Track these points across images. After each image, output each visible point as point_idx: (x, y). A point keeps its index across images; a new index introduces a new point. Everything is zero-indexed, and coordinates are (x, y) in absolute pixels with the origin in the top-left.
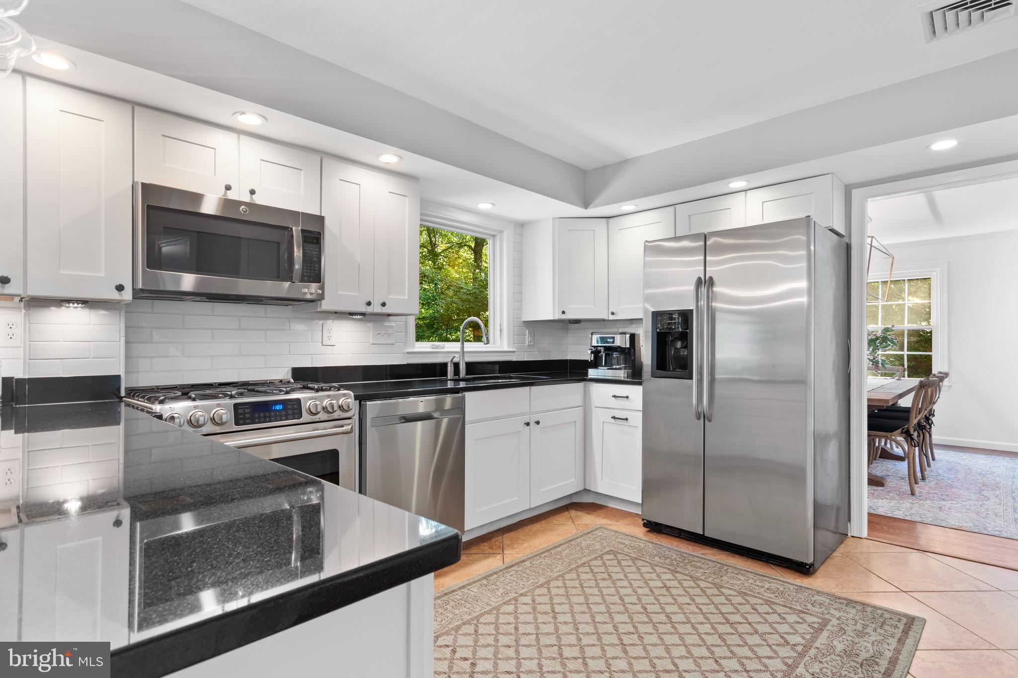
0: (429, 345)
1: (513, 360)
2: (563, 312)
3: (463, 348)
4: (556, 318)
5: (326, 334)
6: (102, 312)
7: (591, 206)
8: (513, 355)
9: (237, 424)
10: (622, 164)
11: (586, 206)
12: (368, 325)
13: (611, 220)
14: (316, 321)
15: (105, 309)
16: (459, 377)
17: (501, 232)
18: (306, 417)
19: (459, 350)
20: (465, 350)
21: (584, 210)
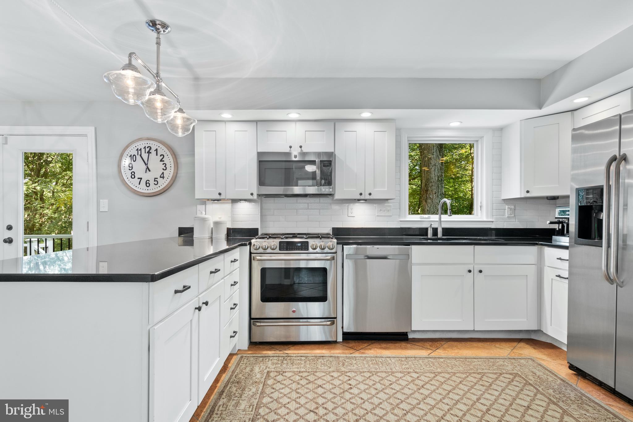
0: (419, 217)
1: (492, 228)
2: (528, 192)
3: (440, 218)
4: (523, 196)
5: (350, 211)
6: (253, 204)
7: (544, 106)
8: (492, 224)
9: (280, 250)
10: (567, 65)
11: (540, 107)
12: (375, 205)
13: (575, 112)
14: (345, 204)
15: (254, 202)
16: (438, 237)
17: (482, 137)
18: (311, 250)
19: (438, 220)
20: (442, 220)
21: (539, 111)
